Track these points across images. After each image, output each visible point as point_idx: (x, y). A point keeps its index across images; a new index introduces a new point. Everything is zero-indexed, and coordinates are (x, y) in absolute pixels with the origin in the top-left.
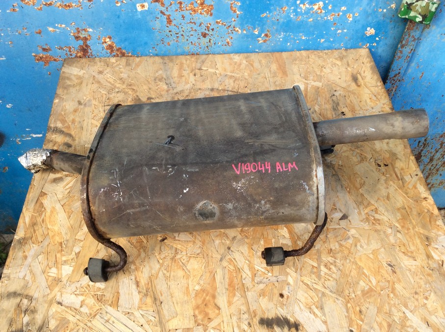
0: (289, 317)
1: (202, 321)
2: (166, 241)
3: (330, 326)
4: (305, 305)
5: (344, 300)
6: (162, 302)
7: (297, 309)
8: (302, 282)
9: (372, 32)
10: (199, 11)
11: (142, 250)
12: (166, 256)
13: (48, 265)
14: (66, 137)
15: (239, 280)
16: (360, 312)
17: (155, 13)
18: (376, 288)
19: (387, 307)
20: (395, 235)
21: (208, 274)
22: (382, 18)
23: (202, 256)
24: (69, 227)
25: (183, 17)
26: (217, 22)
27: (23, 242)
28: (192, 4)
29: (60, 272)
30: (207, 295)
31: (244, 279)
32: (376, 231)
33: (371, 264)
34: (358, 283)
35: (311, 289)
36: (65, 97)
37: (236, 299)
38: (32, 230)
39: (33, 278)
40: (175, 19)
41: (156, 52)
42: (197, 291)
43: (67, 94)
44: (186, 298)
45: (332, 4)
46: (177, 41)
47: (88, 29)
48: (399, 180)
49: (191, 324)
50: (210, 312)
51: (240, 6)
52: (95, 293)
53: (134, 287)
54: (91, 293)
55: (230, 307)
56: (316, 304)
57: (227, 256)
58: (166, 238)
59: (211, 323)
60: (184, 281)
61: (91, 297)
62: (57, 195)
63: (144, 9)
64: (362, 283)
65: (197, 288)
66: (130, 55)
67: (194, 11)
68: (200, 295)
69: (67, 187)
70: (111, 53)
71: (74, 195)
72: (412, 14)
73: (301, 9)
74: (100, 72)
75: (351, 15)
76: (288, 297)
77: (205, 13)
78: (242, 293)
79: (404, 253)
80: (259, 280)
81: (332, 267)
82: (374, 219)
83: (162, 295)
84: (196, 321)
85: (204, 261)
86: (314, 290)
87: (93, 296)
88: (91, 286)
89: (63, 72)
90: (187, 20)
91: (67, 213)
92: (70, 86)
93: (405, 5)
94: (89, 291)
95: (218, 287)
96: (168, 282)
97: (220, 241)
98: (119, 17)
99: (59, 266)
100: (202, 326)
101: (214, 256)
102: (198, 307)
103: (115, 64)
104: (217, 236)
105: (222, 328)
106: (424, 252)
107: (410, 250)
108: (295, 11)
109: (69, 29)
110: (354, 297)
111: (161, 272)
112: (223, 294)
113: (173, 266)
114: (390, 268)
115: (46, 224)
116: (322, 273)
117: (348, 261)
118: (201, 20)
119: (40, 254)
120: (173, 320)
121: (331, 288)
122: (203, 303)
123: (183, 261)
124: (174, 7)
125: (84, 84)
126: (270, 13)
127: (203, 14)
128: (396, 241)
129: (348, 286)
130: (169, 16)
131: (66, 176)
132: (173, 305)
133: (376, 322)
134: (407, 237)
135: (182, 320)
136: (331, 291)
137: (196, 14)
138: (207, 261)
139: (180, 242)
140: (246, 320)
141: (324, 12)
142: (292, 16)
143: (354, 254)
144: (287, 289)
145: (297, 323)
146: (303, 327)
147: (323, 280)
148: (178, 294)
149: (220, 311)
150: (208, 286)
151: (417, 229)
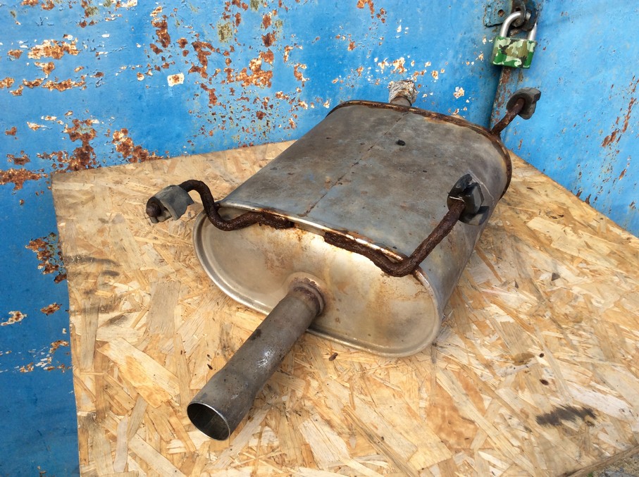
0: (572, 405)
1: (459, 444)
2: (337, 358)
3: (629, 399)
4: (581, 384)
5: (623, 365)
6: (383, 438)
7: (575, 393)
8: (558, 358)
9: (461, 92)
10: (254, 82)
11: (309, 378)
12: (350, 376)
13: (161, 438)
14: (103, 264)
15: (475, 379)
17: (193, 89)
20: (626, 282)
21: (428, 384)
22: (471, 74)
23: (404, 363)
24: (170, 378)
25: (232, 91)
26: (277, 95)
27: (97, 418)
28: (245, 71)
29: (188, 442)
30: (443, 410)
31: (482, 376)
32: (601, 282)
33: (623, 318)
34: (625, 342)
35: (575, 364)
36: (74, 218)
37: (486, 404)
38: (107, 397)
39: (144, 466)
40: (221, 95)
41: (193, 148)
42: (425, 408)
43: (75, 213)
44: (415, 422)
45: (415, 60)
46: (223, 128)
47: (92, 121)
48: (586, 227)
49: (447, 454)
50: (463, 430)
51: (307, 70)
52: (269, 456)
53: (327, 429)
54: (261, 457)
55: (486, 415)
56: (593, 378)
57: (438, 354)
58: (336, 355)
59: (473, 444)
60: (398, 401)
61: (264, 463)
62: (127, 340)
63: (178, 83)
64: (627, 340)
65: (423, 404)
66: (154, 156)
67: (247, 81)
68: (433, 413)
69: (138, 326)
70: (125, 157)
71: (156, 332)
72: (508, 59)
73: (380, 68)
74: (117, 183)
75: (437, 72)
76: (553, 381)
77: (261, 83)
78: (491, 393)
80: (501, 372)
81: (582, 332)
82: (591, 271)
83: (376, 428)
84: (450, 448)
85: (410, 368)
86: (579, 364)
87: (266, 461)
88: (255, 449)
89: (56, 190)
90: (237, 95)
91: (158, 360)
92: (75, 204)
93: (499, 48)
94: (255, 455)
95: (451, 395)
96: (376, 409)
98: (140, 97)
99: (184, 435)
100: (463, 451)
102: (440, 429)
103: (137, 171)
105: (493, 445)
108: (373, 72)
109: (62, 123)
110: (632, 358)
111: (357, 401)
112: (464, 402)
113: (369, 386)
115: (128, 383)
116: (575, 343)
117: (595, 321)
118: (257, 94)
119: (140, 427)
120: (415, 457)
122: (444, 421)
123: (380, 377)
124: (220, 78)
125: (98, 199)
126: (343, 77)
127: (259, 84)
128: (631, 287)
129: (615, 348)
130: (213, 91)
131: (130, 311)
132: (402, 437)
135: (428, 452)
136: (600, 360)
137: (250, 86)
138: (415, 368)
140: (519, 424)
141: (406, 70)
142: (369, 80)
143: (596, 312)
144: (545, 372)
145: (587, 408)
146: (597, 411)
147: (581, 349)
148: (401, 420)
149: (475, 425)
150: (437, 398)
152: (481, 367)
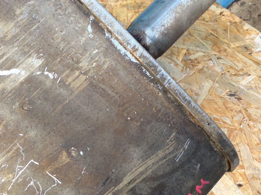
18: (234, 126)
19: (255, 138)
32: (200, 71)
79: (235, 75)
106: (251, 62)
107: (239, 69)
114: (233, 97)
128: (222, 68)
133: (255, 160)
134: (229, 58)
151: (232, 46)
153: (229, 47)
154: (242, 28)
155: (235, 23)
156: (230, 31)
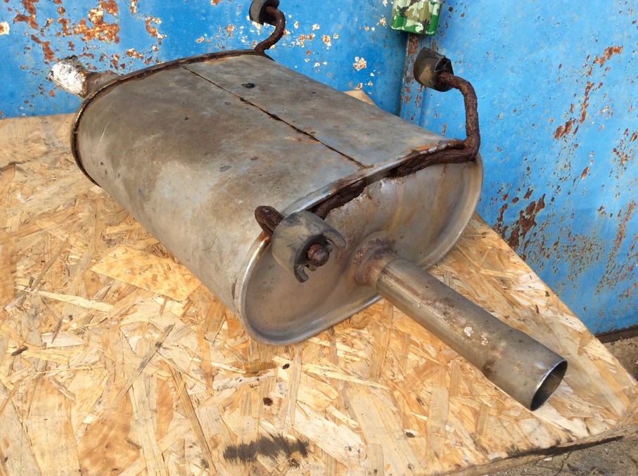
0: (285, 435)
2: (24, 353)
3: (367, 434)
4: (314, 407)
5: (385, 388)
6: (6, 459)
7: (299, 416)
8: (306, 372)
9: (362, 63)
10: (97, 34)
12: (23, 377)
15: (180, 391)
16: (419, 400)
17: (22, 40)
18: (438, 360)
19: (463, 386)
21: (115, 393)
22: (372, 42)
23: (102, 365)
25: (71, 45)
26: (128, 53)
28: (84, 23)
30: (111, 428)
31: (191, 389)
34: (407, 358)
35: (323, 381)
37: (173, 424)
40: (58, 50)
41: (32, 110)
42: (88, 424)
44: (63, 442)
45: (299, 21)
50: (118, 457)
51: (161, 25)
55: (161, 440)
56: (336, 402)
57: (155, 357)
58: (26, 349)
60: (60, 413)
63: (3, 33)
64: (412, 357)
65: (90, 419)
67: (88, 34)
68: (96, 431)
72: (409, 23)
73: (255, 29)
75: (329, 37)
76: (280, 401)
77: (106, 38)
78: (188, 411)
80: (221, 384)
81: (356, 341)
83: (7, 445)
85: (106, 372)
86: (328, 382)
90: (79, 51)
93: (397, 10)
95: (134, 410)
96: (25, 420)
97: (141, 337)
101: (127, 361)
102: (89, 453)
104: (135, 330)
106: (503, 298)
107: (480, 299)
108: (246, 32)
110: (403, 379)
111: (9, 407)
112: (145, 420)
113: (36, 391)
116: (340, 354)
117: (382, 329)
118: (103, 50)
121: (359, 373)
122: (101, 444)
123: (60, 380)
124: (53, 29)
126: (209, 35)
127: (104, 39)
129: (388, 364)
130: (47, 44)
132: (32, 460)
133: (450, 412)
134: (471, 283)
136: (360, 378)
137: (92, 40)
138: (113, 372)
139: (56, 351)
140: (197, 457)
141: (289, 33)
142: (243, 41)
143: (390, 318)
144: (277, 388)
145: (304, 440)
146: (315, 446)
147: (342, 363)
148: (46, 439)
149: (139, 452)
150: (113, 413)
151: (483, 271)
152: (199, 377)
153: (477, 272)
154: (509, 258)
155: (500, 250)
156: (488, 255)
